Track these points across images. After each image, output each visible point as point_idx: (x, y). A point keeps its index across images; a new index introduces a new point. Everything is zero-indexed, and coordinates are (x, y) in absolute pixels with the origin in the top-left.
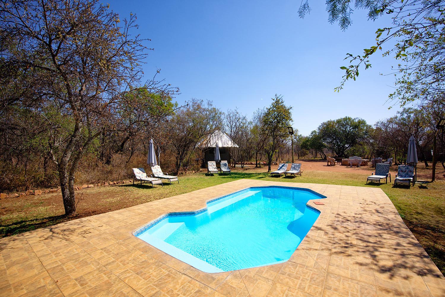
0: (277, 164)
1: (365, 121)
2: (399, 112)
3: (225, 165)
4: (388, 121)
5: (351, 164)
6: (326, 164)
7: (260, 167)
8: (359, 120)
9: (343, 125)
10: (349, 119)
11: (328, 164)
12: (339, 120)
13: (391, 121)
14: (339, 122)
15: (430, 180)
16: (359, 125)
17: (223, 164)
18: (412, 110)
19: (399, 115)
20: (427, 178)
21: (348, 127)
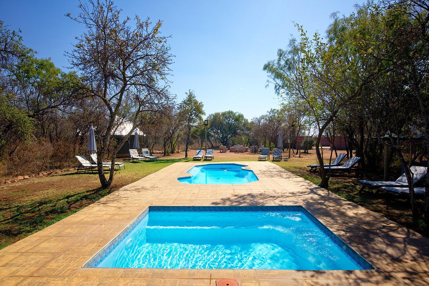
0: (179, 152)
1: (243, 116)
2: (268, 112)
3: (147, 152)
4: (260, 117)
5: (238, 150)
6: (219, 151)
7: (168, 155)
8: (239, 114)
9: (226, 118)
10: (232, 112)
11: (221, 151)
12: (224, 112)
13: (262, 117)
14: (224, 114)
15: (288, 158)
16: (239, 118)
17: (145, 152)
18: (276, 111)
19: (268, 114)
20: (287, 157)
21: (231, 119)
